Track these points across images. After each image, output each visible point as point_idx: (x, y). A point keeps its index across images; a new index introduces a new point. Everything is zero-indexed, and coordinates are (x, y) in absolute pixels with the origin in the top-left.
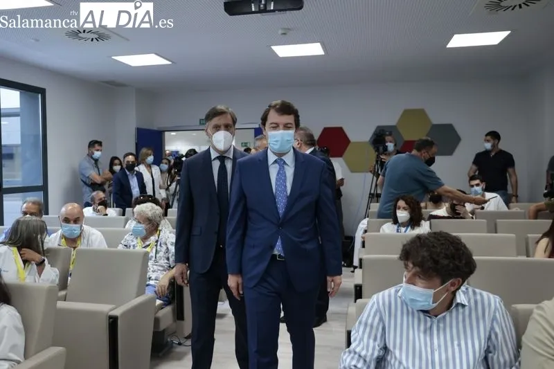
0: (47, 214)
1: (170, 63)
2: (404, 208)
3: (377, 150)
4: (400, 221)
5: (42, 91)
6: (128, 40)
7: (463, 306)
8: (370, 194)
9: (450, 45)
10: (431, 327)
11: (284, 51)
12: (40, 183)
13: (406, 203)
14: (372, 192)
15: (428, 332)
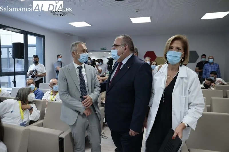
1: (91, 26)
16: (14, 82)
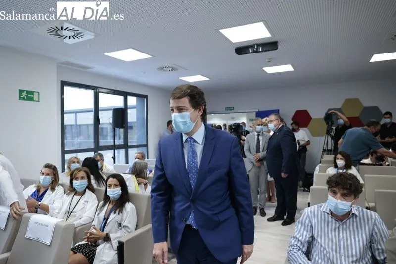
0: (148, 158)
1: (208, 79)
2: (341, 159)
3: (328, 124)
4: (339, 166)
5: (146, 97)
6: (186, 69)
7: (356, 216)
8: (323, 149)
9: (372, 61)
10: (339, 227)
11: (270, 70)
12: (145, 143)
13: (342, 156)
14: (325, 148)
15: (337, 230)
16: (114, 158)
